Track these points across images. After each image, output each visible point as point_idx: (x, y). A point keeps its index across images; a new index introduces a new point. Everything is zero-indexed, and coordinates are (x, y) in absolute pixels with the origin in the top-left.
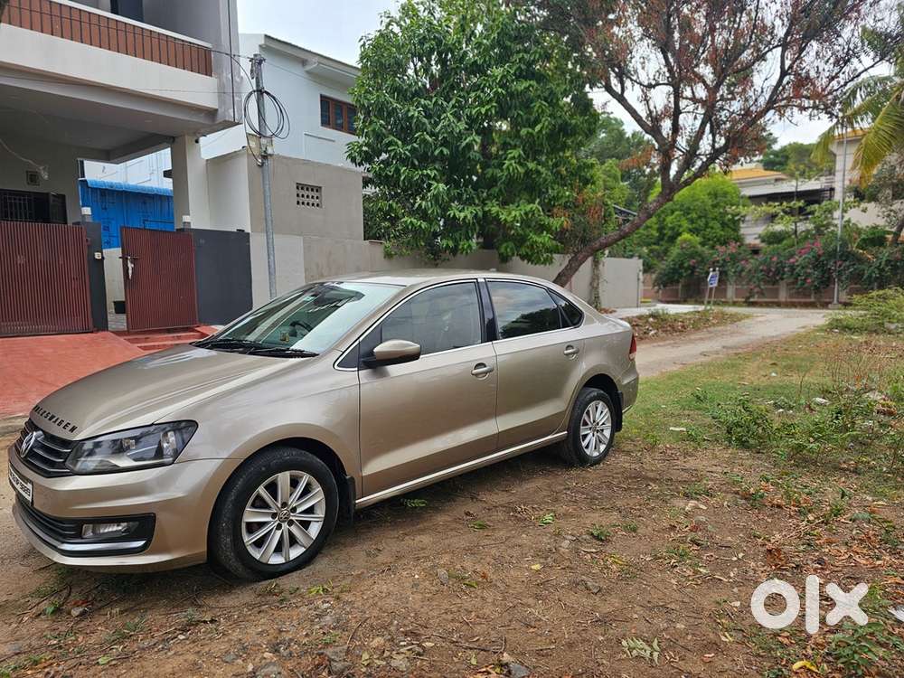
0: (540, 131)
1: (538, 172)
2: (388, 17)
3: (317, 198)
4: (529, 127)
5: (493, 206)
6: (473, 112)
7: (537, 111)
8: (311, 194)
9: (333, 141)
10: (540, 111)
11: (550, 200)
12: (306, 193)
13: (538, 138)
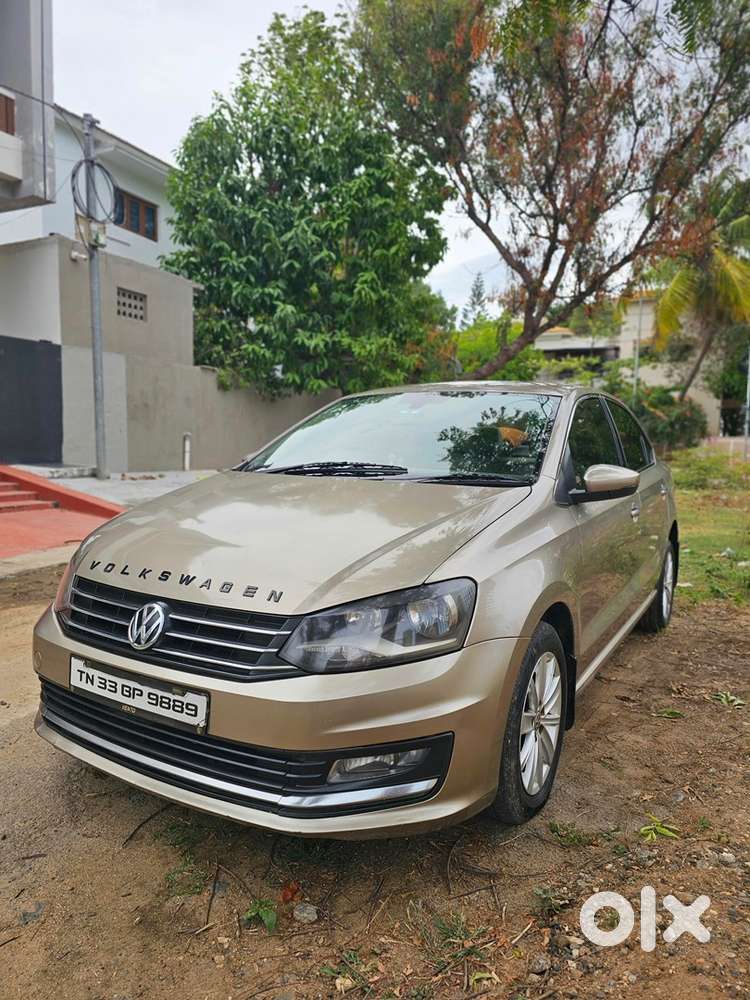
0: (396, 253)
1: (391, 301)
2: (221, 100)
3: (141, 308)
4: (384, 247)
5: (343, 337)
6: (323, 226)
7: (395, 232)
8: (133, 303)
9: (128, 245)
10: (398, 232)
11: (401, 335)
12: (128, 301)
13: (394, 261)
